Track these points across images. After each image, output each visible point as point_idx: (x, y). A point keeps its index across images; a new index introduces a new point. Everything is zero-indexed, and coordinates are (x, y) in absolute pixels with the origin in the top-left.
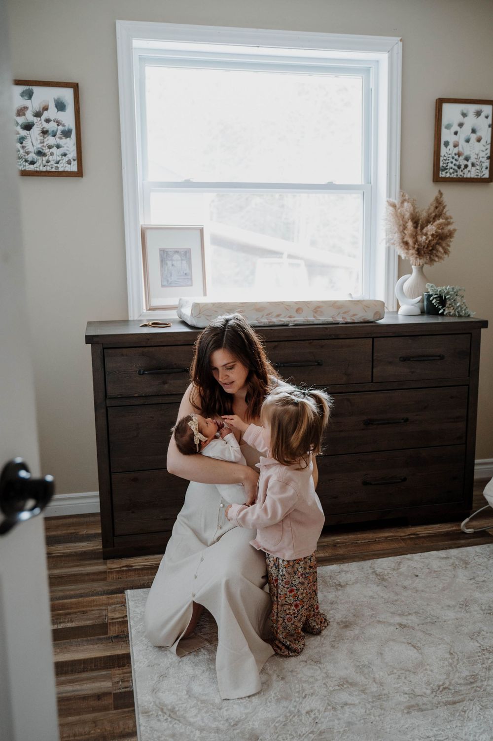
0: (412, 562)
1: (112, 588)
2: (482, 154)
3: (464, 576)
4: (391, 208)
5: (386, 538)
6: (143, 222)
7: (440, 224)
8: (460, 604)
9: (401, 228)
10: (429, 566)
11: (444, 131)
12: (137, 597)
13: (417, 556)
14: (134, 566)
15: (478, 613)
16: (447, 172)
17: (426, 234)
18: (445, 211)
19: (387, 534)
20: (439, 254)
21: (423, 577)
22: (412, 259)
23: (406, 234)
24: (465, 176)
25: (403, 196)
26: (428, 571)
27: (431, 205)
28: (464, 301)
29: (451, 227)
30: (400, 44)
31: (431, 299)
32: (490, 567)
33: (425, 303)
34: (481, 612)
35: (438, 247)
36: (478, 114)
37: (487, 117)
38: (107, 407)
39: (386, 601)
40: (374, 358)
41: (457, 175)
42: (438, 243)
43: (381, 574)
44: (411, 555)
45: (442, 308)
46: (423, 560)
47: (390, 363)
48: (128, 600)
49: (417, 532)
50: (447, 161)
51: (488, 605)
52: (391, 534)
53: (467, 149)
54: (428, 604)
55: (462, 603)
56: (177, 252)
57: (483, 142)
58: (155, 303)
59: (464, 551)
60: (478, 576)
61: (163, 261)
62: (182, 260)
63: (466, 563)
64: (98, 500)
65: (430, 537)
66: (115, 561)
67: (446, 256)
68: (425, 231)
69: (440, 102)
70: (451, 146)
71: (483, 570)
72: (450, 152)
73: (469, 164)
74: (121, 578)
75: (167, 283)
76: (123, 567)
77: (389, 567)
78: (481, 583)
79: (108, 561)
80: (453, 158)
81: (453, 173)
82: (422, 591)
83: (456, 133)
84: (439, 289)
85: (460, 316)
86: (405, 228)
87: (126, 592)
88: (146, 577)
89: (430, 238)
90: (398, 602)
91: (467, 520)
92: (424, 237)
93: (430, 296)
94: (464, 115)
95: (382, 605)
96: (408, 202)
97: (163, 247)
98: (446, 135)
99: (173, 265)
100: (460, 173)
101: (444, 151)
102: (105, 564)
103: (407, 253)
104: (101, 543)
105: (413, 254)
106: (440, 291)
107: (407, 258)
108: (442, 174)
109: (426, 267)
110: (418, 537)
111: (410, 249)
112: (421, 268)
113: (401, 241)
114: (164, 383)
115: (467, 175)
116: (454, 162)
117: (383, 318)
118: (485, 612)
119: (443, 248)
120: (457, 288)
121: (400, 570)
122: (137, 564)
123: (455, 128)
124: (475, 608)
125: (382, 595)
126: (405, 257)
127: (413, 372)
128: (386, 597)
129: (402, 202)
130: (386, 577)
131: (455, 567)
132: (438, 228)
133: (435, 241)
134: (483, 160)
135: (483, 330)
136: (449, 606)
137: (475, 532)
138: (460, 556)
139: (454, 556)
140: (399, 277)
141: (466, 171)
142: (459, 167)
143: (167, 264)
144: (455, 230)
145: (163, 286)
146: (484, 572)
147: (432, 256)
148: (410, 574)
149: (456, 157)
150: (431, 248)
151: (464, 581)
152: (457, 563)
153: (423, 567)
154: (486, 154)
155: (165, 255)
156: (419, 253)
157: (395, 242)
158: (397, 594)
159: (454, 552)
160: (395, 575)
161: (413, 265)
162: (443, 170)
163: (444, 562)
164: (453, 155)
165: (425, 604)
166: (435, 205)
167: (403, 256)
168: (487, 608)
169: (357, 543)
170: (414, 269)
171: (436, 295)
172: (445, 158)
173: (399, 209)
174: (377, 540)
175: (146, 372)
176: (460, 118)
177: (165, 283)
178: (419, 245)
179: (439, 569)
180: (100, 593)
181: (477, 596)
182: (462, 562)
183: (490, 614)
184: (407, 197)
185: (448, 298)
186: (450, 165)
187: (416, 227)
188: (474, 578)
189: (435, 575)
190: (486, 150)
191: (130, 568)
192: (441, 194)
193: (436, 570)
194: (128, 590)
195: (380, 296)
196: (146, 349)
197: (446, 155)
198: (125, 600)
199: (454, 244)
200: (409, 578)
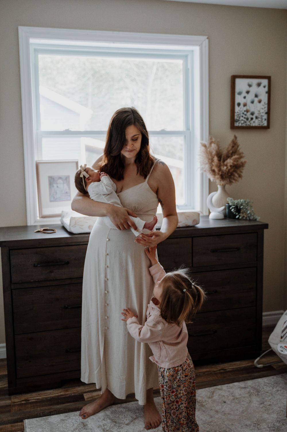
0: (221, 391)
1: (15, 418)
2: (262, 111)
3: (257, 401)
4: (203, 148)
5: (204, 373)
6: (36, 159)
7: (236, 159)
8: (254, 424)
9: (210, 161)
10: (233, 395)
11: (237, 97)
12: (32, 425)
13: (225, 387)
14: (31, 400)
15: (266, 430)
16: (239, 123)
17: (226, 165)
18: (239, 148)
19: (205, 370)
20: (235, 178)
21: (229, 403)
22: (218, 181)
23: (213, 165)
24: (251, 125)
25: (211, 139)
26: (232, 398)
27: (230, 145)
28: (253, 209)
29: (243, 160)
30: (207, 41)
31: (231, 208)
32: (274, 394)
33: (227, 210)
34: (268, 429)
35: (234, 173)
36: (259, 85)
37: (265, 87)
38: (12, 290)
39: (204, 423)
40: (193, 251)
41: (246, 125)
42: (235, 171)
43: (201, 401)
44: (221, 386)
45: (238, 214)
46: (229, 390)
47: (204, 254)
48: (26, 427)
49: (225, 368)
50: (239, 116)
51: (273, 424)
52: (208, 370)
53: (252, 108)
54: (232, 424)
55: (255, 422)
56: (60, 178)
57: (262, 103)
58: (46, 212)
59: (256, 381)
60: (266, 401)
61: (51, 184)
62: (64, 183)
63: (258, 391)
64: (5, 349)
65: (233, 371)
66: (18, 396)
67: (240, 179)
68: (225, 163)
69: (234, 78)
70: (242, 106)
71: (269, 396)
72: (241, 110)
73: (254, 117)
74: (21, 410)
75: (53, 199)
76: (23, 401)
77: (206, 396)
78: (268, 407)
79: (12, 397)
80: (243, 113)
81: (244, 123)
82: (229, 414)
83: (245, 97)
84: (236, 202)
85: (250, 220)
86: (212, 161)
87: (24, 421)
88: (39, 409)
89: (229, 168)
90: (212, 423)
91: (258, 358)
92: (225, 167)
93: (230, 206)
94: (250, 86)
95: (201, 425)
96: (214, 144)
97: (51, 174)
98: (239, 99)
99: (57, 187)
100: (248, 123)
101: (237, 109)
102: (10, 399)
103: (214, 177)
104: (7, 382)
105: (218, 178)
106: (237, 203)
107: (214, 181)
108: (237, 124)
109: (227, 186)
110: (225, 372)
111: (216, 175)
112: (224, 187)
113: (210, 169)
114: (51, 272)
115: (253, 124)
116: (244, 116)
117: (199, 223)
118: (271, 429)
119: (238, 174)
120: (248, 200)
121: (213, 398)
122: (32, 398)
123: (244, 94)
124: (264, 425)
125: (201, 417)
126: (213, 180)
127: (219, 259)
128: (204, 419)
129: (211, 143)
130: (204, 404)
131: (250, 394)
132: (234, 161)
133: (232, 170)
134: (263, 114)
135: (265, 230)
136: (246, 425)
137: (264, 367)
138: (254, 386)
139: (250, 386)
140: (210, 193)
141: (252, 122)
142: (247, 119)
143: (53, 186)
144: (245, 162)
145: (51, 201)
146: (270, 398)
147: (231, 179)
148: (220, 401)
149: (245, 113)
150: (230, 174)
151: (256, 405)
152: (252, 391)
153: (229, 395)
154: (265, 111)
155: (52, 180)
156: (222, 177)
157: (207, 170)
158: (211, 417)
159: (250, 383)
160: (210, 402)
161: (218, 184)
162: (237, 122)
163: (243, 391)
164: (243, 112)
165: (231, 424)
166: (232, 145)
167: (212, 179)
168: (272, 426)
170: (219, 187)
171: (233, 205)
172: (238, 114)
173: (208, 148)
174: (198, 374)
175: (39, 265)
176: (247, 88)
177: (52, 199)
178: (222, 172)
179: (240, 397)
180: (6, 422)
181: (265, 417)
182: (255, 391)
183: (274, 430)
184: (213, 140)
185: (242, 208)
186: (241, 118)
187: (219, 160)
188: (263, 403)
189: (237, 401)
190: (265, 108)
191: (27, 402)
192: (236, 137)
193: (238, 397)
194: (26, 420)
195: (197, 209)
196: (39, 249)
197: (239, 112)
198: (24, 427)
199: (245, 171)
200: (219, 404)
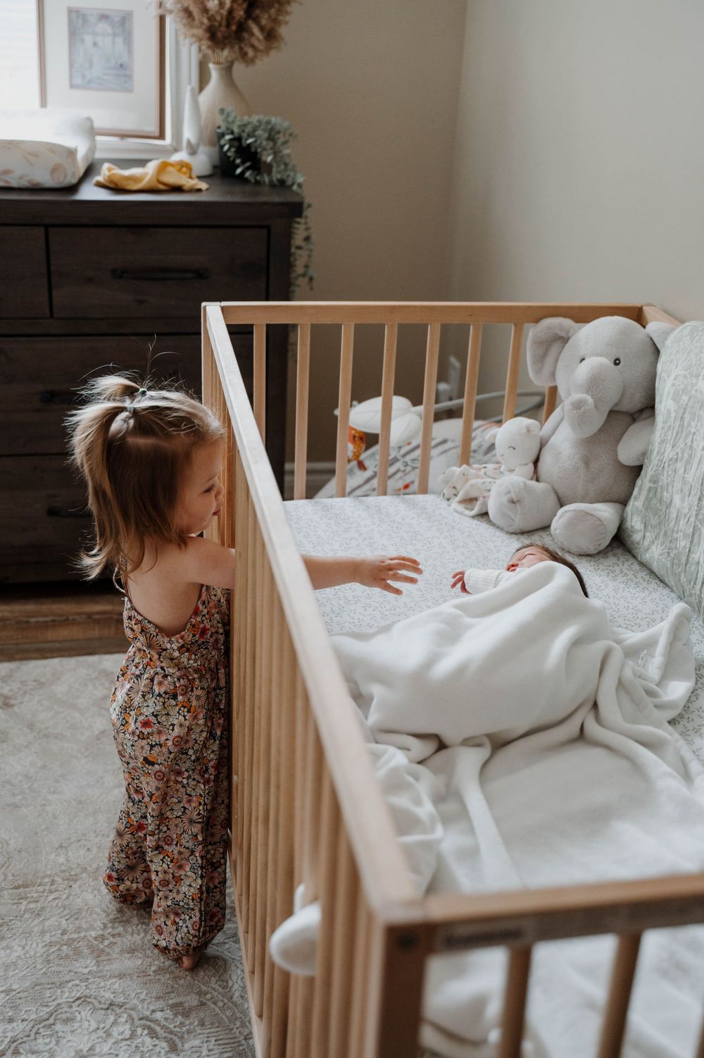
20: (257, 43)
35: (249, 24)
40: (53, 268)
42: (249, 17)
47: (90, 280)
56: (104, 17)
61: (74, 34)
62: (115, 35)
99: (95, 44)
105: (202, 39)
111: (196, 27)
119: (263, 28)
120: (276, 120)
127: (141, 302)
133: (241, 12)
143: (83, 41)
147: (243, 45)
150: (235, 27)
155: (80, 21)
156: (215, 37)
169: (28, 622)
